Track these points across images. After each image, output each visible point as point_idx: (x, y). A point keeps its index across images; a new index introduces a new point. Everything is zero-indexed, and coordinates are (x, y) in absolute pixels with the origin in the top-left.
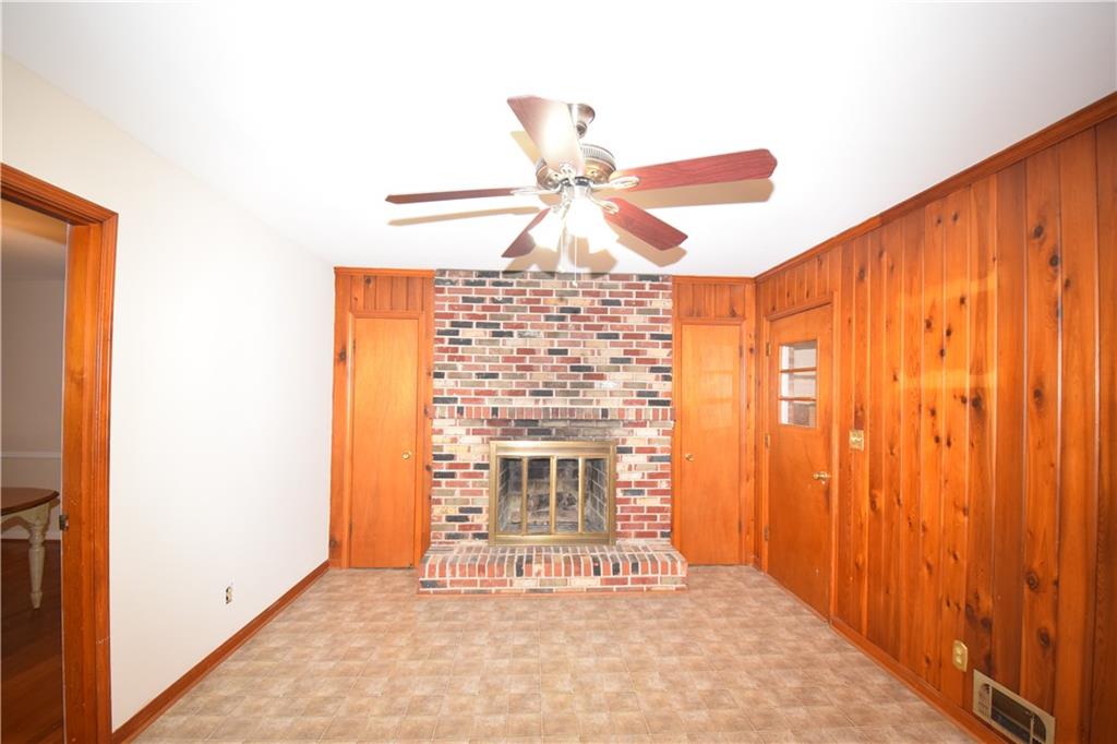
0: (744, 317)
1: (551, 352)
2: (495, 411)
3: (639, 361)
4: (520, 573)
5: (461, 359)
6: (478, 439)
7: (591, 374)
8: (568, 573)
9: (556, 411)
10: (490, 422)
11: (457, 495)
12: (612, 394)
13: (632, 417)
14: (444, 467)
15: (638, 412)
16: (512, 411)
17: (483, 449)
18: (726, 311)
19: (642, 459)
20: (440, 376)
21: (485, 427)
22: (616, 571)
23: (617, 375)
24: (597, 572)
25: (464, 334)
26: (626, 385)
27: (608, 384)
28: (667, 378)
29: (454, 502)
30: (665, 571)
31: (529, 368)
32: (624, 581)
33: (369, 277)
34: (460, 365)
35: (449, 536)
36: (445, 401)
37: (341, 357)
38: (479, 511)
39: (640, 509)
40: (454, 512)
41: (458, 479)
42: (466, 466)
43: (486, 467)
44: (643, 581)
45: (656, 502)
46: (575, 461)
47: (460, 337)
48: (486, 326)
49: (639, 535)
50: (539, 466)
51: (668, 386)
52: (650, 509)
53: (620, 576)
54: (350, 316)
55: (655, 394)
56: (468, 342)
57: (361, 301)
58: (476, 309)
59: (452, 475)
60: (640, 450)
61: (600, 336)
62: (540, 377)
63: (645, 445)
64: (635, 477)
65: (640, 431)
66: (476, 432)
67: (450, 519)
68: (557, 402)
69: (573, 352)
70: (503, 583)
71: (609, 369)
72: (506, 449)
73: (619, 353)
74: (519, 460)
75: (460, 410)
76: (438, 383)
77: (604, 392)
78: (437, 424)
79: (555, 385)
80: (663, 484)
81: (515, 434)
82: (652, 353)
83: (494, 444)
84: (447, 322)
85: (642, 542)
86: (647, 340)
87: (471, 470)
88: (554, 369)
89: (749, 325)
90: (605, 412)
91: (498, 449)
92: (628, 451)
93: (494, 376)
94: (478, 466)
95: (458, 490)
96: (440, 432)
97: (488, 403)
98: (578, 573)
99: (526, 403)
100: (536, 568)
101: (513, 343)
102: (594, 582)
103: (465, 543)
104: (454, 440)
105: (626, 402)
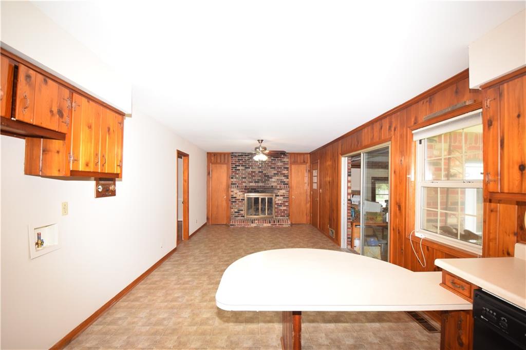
0: (307, 163)
1: (260, 172)
2: (246, 186)
3: (281, 174)
4: (252, 223)
5: (238, 174)
6: (242, 193)
7: (269, 177)
8: (263, 223)
9: (260, 186)
10: (245, 189)
11: (237, 207)
12: (274, 182)
13: (279, 188)
14: (234, 200)
15: (280, 186)
16: (250, 186)
17: (243, 195)
18: (302, 161)
19: (282, 198)
20: (233, 178)
21: (243, 190)
22: (274, 222)
23: (275, 177)
24: (270, 223)
25: (238, 168)
26: (278, 180)
27: (273, 180)
28: (288, 178)
29: (236, 208)
30: (285, 222)
31: (254, 176)
32: (276, 225)
33: (215, 154)
34: (237, 176)
35: (235, 216)
36: (234, 184)
37: (209, 174)
38: (242, 210)
39: (281, 210)
40: (236, 210)
41: (237, 203)
42: (239, 200)
43: (244, 200)
44: (280, 225)
45: (285, 208)
46: (265, 199)
47: (237, 169)
48: (243, 166)
49: (281, 216)
50: (257, 199)
51: (288, 180)
52: (284, 210)
53: (275, 223)
54: (211, 164)
55: (285, 182)
56: (239, 170)
57: (213, 161)
58: (241, 162)
59: (236, 202)
60: (281, 196)
61: (271, 168)
62: (257, 178)
63: (282, 194)
64: (280, 202)
65: (281, 191)
66: (241, 192)
67: (235, 212)
68: (261, 184)
69: (264, 172)
70: (249, 225)
71: (273, 176)
72: (249, 195)
73: (276, 172)
74: (252, 198)
75: (238, 186)
76: (232, 180)
77: (272, 182)
78: (232, 189)
79: (260, 180)
80: (287, 204)
81: (251, 192)
82: (284, 172)
83: (246, 194)
84: (234, 165)
85: (281, 218)
86: (283, 169)
87: (240, 200)
88: (260, 176)
89: (308, 164)
90: (272, 186)
91: (247, 195)
92: (278, 196)
93: (246, 178)
94: (242, 200)
95: (237, 205)
96: (233, 192)
97: (244, 184)
98: (266, 223)
99: (253, 184)
100: (256, 222)
101: (250, 170)
102: (269, 225)
103: (239, 218)
104: (236, 194)
105: (278, 184)
